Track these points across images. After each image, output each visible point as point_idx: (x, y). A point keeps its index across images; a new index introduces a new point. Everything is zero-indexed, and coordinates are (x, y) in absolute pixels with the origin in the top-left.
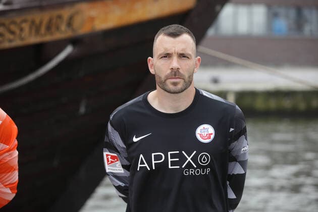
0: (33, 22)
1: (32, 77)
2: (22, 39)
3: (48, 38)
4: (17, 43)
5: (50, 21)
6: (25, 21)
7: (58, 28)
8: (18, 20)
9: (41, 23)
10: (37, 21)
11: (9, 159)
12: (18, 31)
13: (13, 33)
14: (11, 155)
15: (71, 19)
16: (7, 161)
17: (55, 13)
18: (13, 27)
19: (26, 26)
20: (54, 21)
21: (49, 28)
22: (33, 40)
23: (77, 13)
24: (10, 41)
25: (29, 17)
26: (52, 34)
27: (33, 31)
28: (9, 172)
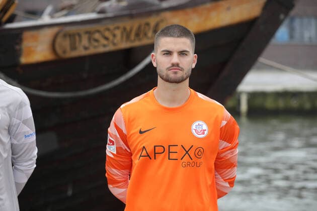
0: (125, 29)
1: (122, 79)
2: (114, 44)
3: (137, 43)
4: (110, 48)
5: (139, 28)
6: (118, 28)
7: (145, 34)
8: (111, 27)
9: (131, 30)
10: (128, 28)
11: (230, 156)
12: (111, 37)
13: (106, 38)
14: (232, 153)
15: (157, 25)
16: (228, 157)
17: (144, 21)
18: (107, 34)
19: (118, 33)
20: (142, 27)
21: (137, 35)
22: (124, 45)
23: (162, 21)
24: (104, 46)
25: (121, 24)
26: (140, 40)
27: (125, 37)
28: (229, 168)
